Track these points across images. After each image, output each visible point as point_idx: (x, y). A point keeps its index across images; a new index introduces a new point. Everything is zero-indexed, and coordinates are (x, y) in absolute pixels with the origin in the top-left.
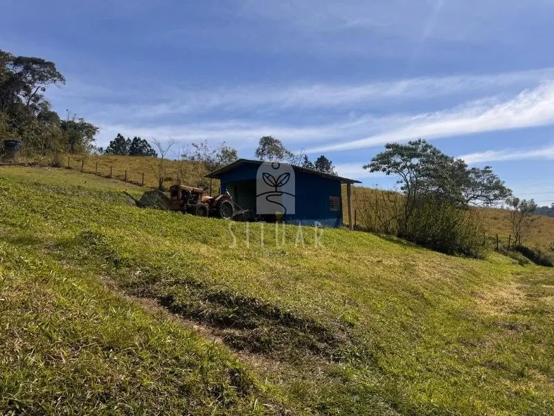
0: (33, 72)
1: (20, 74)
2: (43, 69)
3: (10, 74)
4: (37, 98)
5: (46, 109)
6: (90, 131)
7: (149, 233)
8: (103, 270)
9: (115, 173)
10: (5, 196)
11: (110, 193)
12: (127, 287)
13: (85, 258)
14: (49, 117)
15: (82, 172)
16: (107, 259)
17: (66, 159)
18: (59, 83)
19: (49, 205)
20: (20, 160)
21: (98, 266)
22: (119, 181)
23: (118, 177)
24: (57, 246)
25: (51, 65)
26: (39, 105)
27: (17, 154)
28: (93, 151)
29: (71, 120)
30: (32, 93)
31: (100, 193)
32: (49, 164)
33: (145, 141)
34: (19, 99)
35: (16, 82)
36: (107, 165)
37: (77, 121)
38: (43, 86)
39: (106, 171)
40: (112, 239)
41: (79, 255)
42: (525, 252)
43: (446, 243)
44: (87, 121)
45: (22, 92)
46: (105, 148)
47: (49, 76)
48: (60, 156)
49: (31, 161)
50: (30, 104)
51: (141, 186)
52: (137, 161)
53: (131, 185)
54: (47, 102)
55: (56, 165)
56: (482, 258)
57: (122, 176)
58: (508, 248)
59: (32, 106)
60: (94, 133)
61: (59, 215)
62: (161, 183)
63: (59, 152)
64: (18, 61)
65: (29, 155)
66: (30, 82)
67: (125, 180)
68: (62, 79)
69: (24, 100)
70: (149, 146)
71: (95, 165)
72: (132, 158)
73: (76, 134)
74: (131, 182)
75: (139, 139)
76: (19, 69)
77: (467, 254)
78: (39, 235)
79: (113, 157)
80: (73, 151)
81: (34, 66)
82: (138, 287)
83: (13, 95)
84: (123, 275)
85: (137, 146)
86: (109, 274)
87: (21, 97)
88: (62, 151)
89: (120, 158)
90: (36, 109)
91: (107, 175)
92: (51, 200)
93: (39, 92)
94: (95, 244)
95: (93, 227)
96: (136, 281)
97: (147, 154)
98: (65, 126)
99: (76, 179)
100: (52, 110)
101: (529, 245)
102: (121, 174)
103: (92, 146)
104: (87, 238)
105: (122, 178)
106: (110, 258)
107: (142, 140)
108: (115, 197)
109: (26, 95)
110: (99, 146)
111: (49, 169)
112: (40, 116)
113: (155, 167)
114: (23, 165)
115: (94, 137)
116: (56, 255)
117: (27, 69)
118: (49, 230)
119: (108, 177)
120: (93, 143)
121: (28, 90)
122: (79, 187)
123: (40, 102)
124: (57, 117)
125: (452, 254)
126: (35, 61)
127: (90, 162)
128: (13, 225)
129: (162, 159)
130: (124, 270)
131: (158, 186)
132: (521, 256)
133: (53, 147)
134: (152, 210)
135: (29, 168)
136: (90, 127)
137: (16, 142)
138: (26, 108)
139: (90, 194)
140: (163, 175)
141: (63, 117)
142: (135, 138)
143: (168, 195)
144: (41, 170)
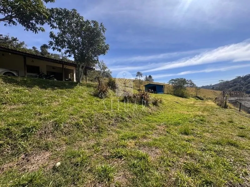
42: (198, 97)
43: (182, 96)
56: (189, 99)
58: (194, 97)
77: (186, 98)
101: (199, 96)
125: (183, 98)
132: (197, 98)
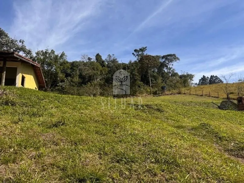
0: (168, 60)
1: (164, 62)
2: (171, 58)
3: (161, 63)
4: (170, 69)
5: (173, 72)
6: (191, 77)
7: (231, 123)
8: (214, 141)
9: (204, 93)
10: (169, 109)
11: (205, 103)
12: (228, 151)
13: (205, 135)
14: (175, 75)
15: (190, 95)
16: (215, 136)
17: (183, 90)
18: (178, 61)
19: (185, 111)
20: (167, 93)
21: (212, 139)
22: (207, 97)
23: (206, 95)
24: (192, 129)
25: (174, 55)
26: (171, 71)
27: (166, 91)
28: (193, 85)
29: (183, 74)
30: (169, 67)
31: (200, 103)
32: (177, 93)
33: (216, 76)
34: (164, 71)
35: (163, 65)
36: (200, 90)
37: (185, 74)
38: (172, 64)
39: (200, 93)
40: (215, 127)
41: (202, 134)
44: (189, 73)
45: (165, 68)
46: (198, 83)
47: (174, 59)
48: (181, 89)
49: (170, 93)
50: (168, 71)
51: (217, 98)
52: (214, 86)
53: (213, 98)
54: (174, 69)
55: (180, 93)
57: (208, 94)
59: (169, 72)
60: (193, 77)
61: (189, 116)
62: (228, 96)
63: (180, 88)
64: (163, 57)
65: (169, 90)
66: (168, 64)
67: (209, 96)
68: (179, 59)
69: (166, 71)
70: (219, 78)
71: (195, 91)
72: (211, 85)
73: (185, 79)
74: (212, 97)
75: (213, 76)
76: (164, 60)
78: (184, 124)
79: (202, 86)
80: (185, 86)
81: (169, 57)
82: (234, 152)
83: (162, 70)
84: (225, 145)
85: (213, 79)
86: (217, 143)
87: (165, 70)
88: (181, 87)
89: (206, 86)
90: (170, 73)
91: (200, 94)
92: (185, 109)
93: (171, 66)
94: (207, 128)
95: (204, 121)
96: (232, 149)
97: (218, 83)
98: (181, 77)
99: (188, 99)
100: (176, 72)
102: (207, 93)
103: (193, 83)
104: (204, 126)
105: (208, 95)
106: (216, 136)
107: (215, 76)
108: (208, 105)
109: (167, 69)
110: (195, 83)
111: (178, 95)
112: (172, 75)
113: (223, 88)
114: (168, 95)
115: (193, 79)
116: (192, 133)
117: (166, 59)
118: (187, 122)
119: (202, 96)
120: (193, 82)
121: (167, 66)
122: (191, 102)
123: (171, 70)
124: (178, 74)
126: (169, 55)
127: (193, 90)
128: (174, 120)
129: (227, 84)
130: (225, 142)
131: (226, 97)
133: (177, 86)
134: (229, 111)
135: (170, 96)
136: (191, 75)
137: (165, 86)
138: (167, 74)
139: (196, 104)
140: (228, 92)
141: (180, 74)
142: (211, 76)
143: (236, 102)
144: (174, 96)
